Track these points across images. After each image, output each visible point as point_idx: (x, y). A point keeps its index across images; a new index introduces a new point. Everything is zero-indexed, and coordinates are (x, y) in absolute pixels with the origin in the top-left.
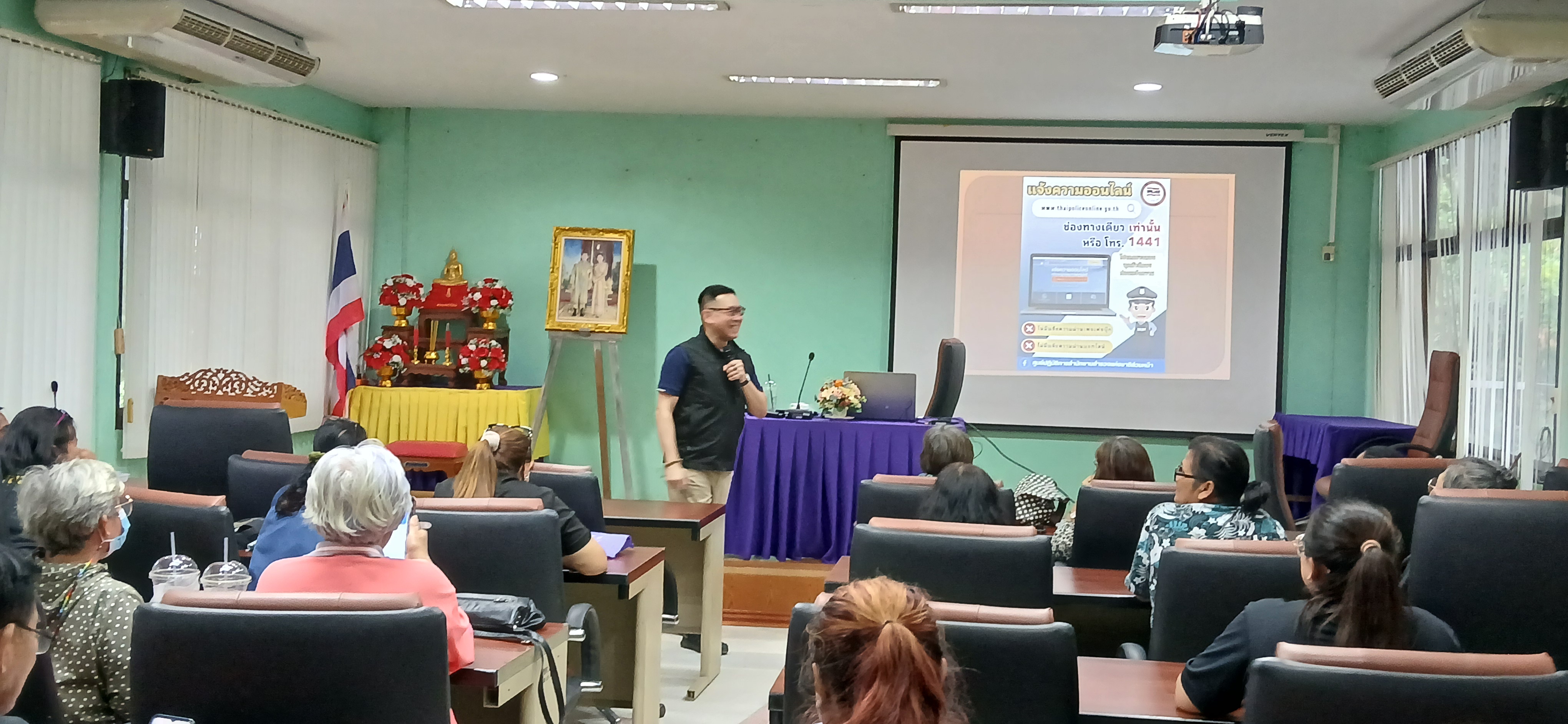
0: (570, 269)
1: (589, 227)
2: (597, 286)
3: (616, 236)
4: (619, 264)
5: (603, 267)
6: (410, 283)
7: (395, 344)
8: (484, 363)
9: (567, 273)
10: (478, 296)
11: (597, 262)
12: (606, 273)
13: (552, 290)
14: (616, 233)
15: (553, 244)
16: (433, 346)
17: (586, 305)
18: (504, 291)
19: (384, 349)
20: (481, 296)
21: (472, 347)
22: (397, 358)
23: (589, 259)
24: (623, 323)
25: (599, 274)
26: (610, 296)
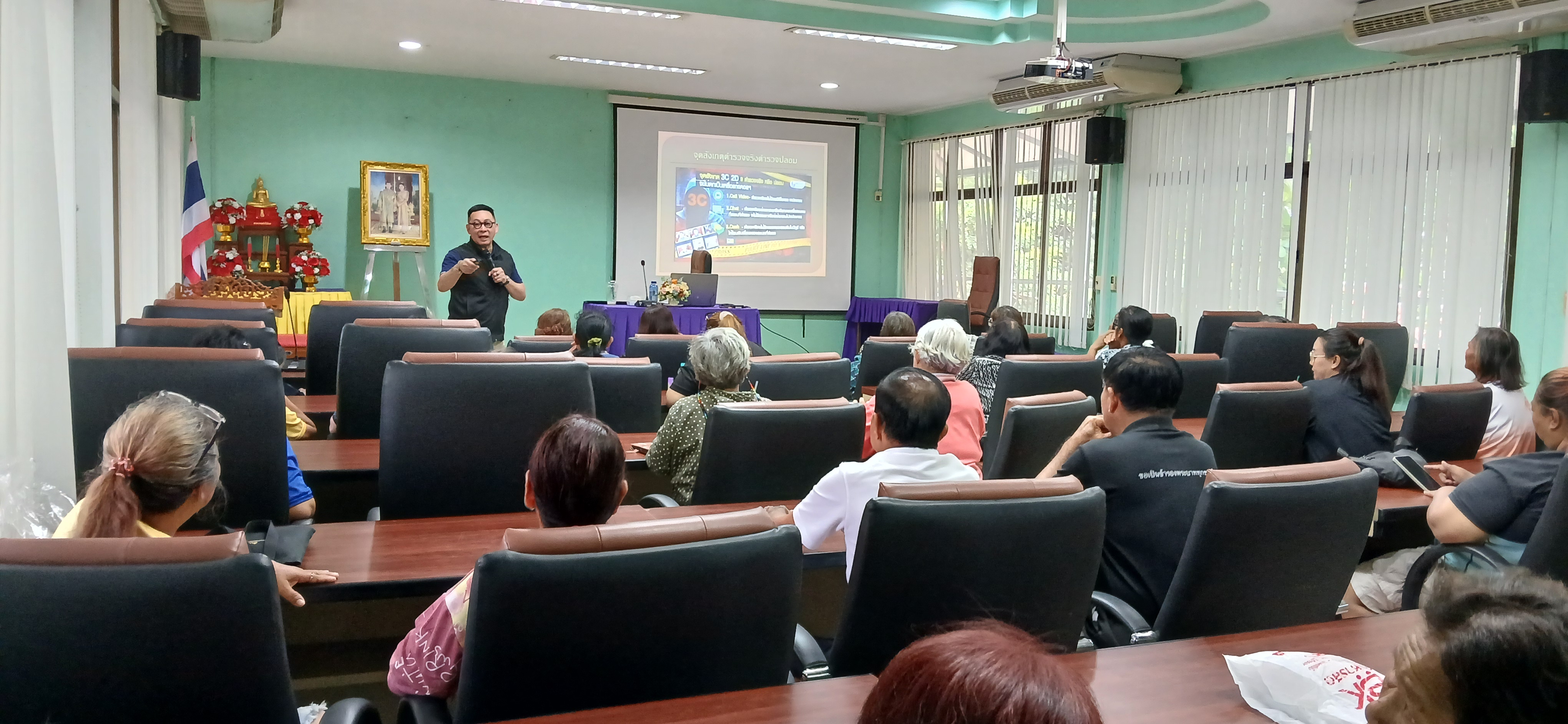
0: (377, 195)
1: (392, 162)
2: (401, 209)
3: (414, 170)
4: (418, 192)
5: (404, 194)
6: (236, 205)
7: (233, 256)
8: (317, 270)
9: (375, 198)
10: (298, 216)
11: (400, 190)
12: (407, 200)
13: (364, 212)
14: (413, 168)
15: (362, 175)
16: (265, 257)
17: (393, 224)
18: (318, 213)
19: (228, 260)
20: (300, 216)
21: (305, 258)
22: (238, 267)
23: (392, 188)
24: (427, 239)
25: (402, 200)
26: (412, 217)
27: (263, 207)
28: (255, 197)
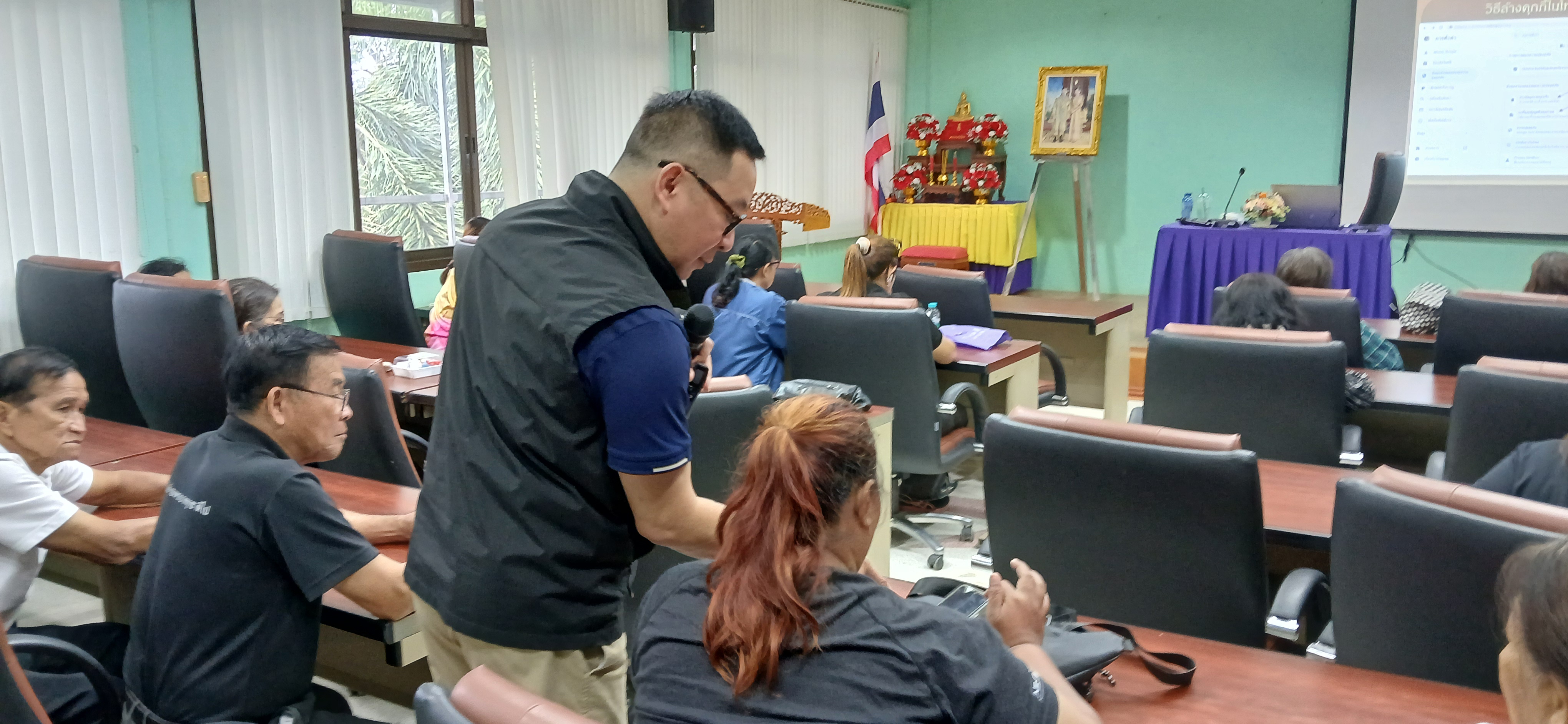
0: (1052, 102)
1: (1069, 65)
2: (1075, 115)
3: (1092, 71)
5: (1079, 100)
6: (929, 121)
7: (916, 170)
8: (981, 183)
9: (1050, 106)
10: (979, 129)
11: (1075, 96)
12: (1081, 106)
13: (1037, 122)
14: (1092, 69)
15: (1039, 83)
16: (944, 171)
17: (1065, 132)
18: (1000, 125)
19: (907, 174)
20: (982, 129)
21: (973, 171)
22: (916, 181)
23: (1068, 94)
24: (1094, 147)
25: (1076, 106)
26: (1084, 124)
27: (963, 121)
28: (958, 111)
